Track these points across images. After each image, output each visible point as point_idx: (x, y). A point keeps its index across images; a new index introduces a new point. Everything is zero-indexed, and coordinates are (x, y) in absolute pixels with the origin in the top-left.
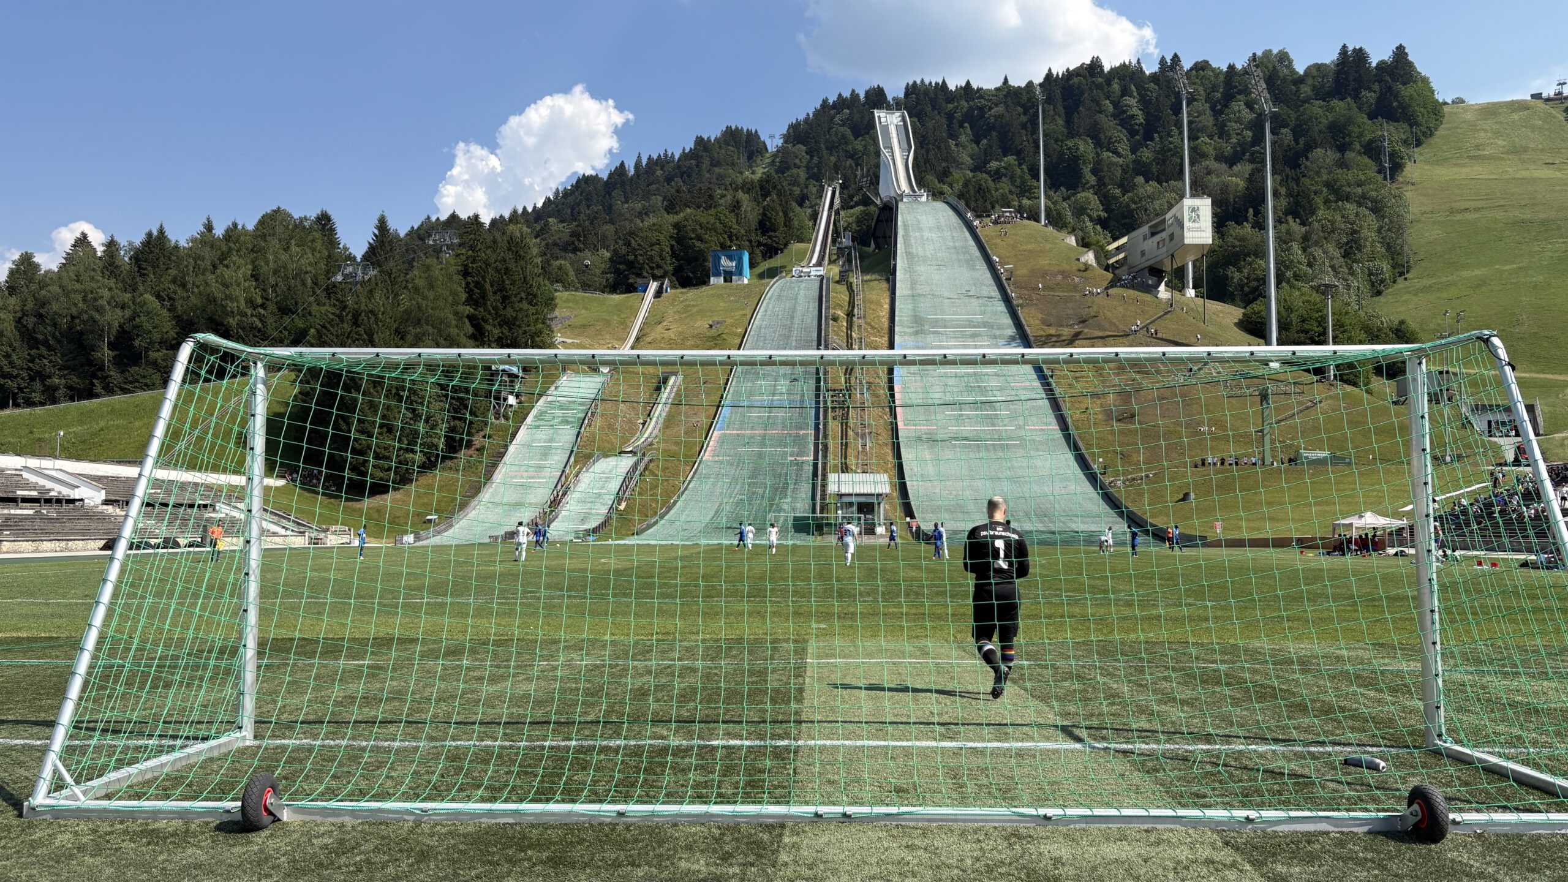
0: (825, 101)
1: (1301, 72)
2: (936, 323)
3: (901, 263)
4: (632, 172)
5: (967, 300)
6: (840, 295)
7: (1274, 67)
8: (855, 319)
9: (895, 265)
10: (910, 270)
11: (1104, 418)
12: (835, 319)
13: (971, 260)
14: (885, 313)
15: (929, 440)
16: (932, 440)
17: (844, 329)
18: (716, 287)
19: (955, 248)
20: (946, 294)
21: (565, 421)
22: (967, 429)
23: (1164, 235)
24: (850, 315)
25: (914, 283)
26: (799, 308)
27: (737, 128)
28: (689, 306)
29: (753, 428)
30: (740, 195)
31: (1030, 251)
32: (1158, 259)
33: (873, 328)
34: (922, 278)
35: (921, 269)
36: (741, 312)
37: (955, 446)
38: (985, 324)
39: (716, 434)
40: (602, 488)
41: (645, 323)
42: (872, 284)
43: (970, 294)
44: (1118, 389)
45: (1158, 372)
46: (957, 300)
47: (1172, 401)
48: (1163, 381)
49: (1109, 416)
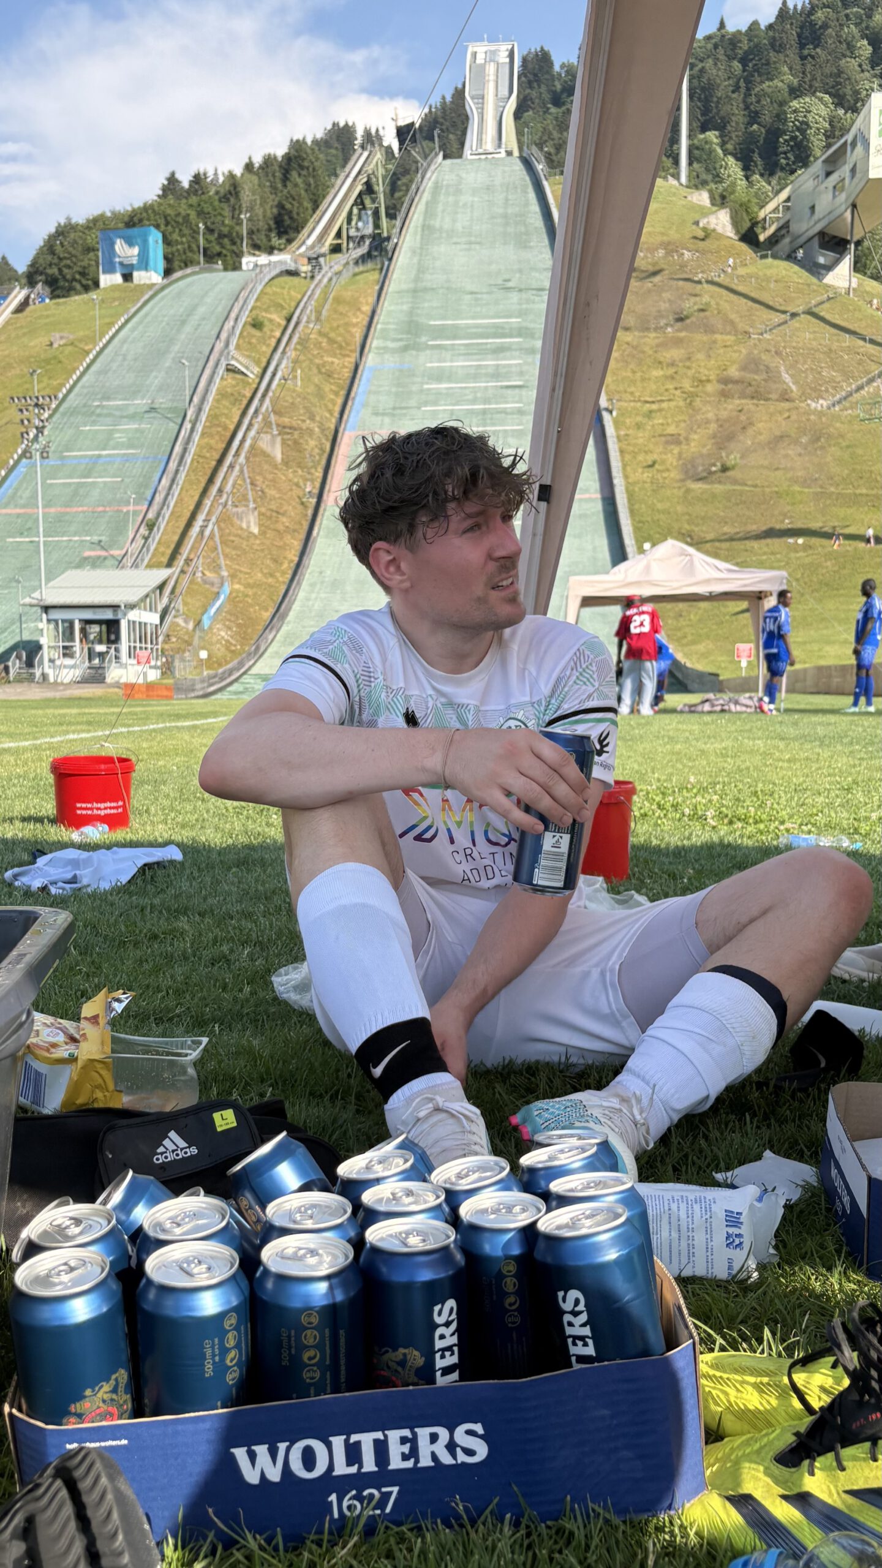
2: (440, 332)
5: (501, 294)
6: (285, 291)
10: (421, 251)
12: (258, 325)
14: (362, 319)
18: (114, 288)
20: (470, 287)
23: (843, 171)
25: (421, 270)
33: (331, 341)
35: (440, 248)
38: (519, 332)
43: (510, 284)
44: (713, 426)
45: (785, 397)
46: (485, 296)
47: (796, 442)
48: (789, 410)
49: (686, 472)
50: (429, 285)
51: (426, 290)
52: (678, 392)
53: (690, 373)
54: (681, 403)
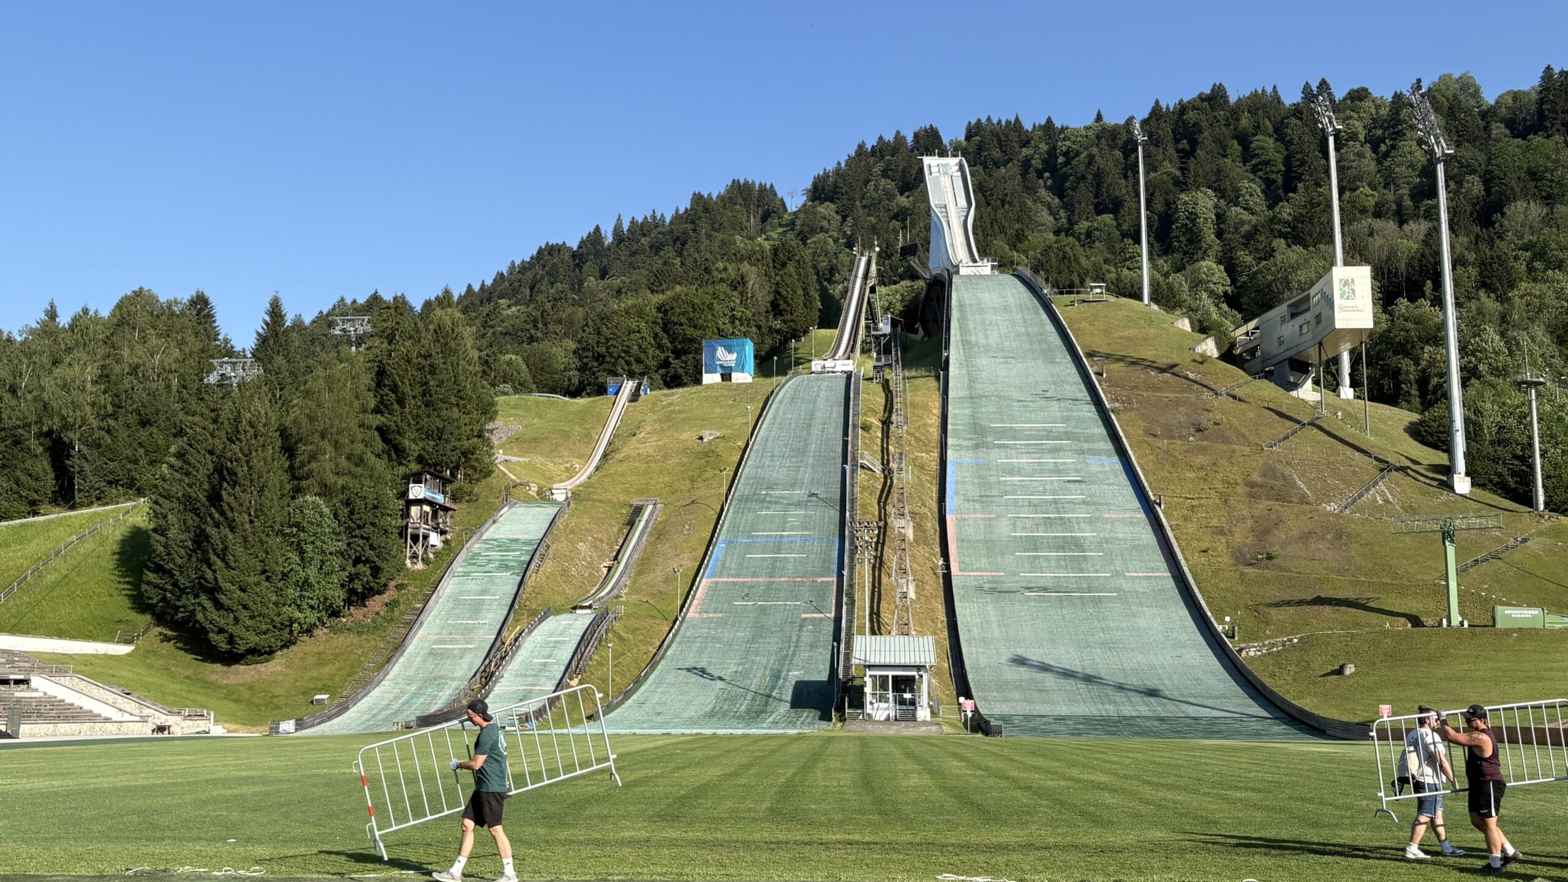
0: (861, 147)
1: (1492, 102)
2: (1002, 433)
3: (955, 354)
4: (609, 239)
5: (1043, 403)
6: (872, 397)
7: (1455, 96)
8: (892, 428)
9: (947, 358)
10: (968, 363)
11: (1231, 561)
12: (866, 428)
13: (1050, 350)
14: (934, 421)
15: (993, 590)
16: (996, 591)
17: (879, 441)
18: (711, 387)
19: (1028, 334)
20: (1016, 395)
21: (504, 566)
22: (1046, 576)
23: (1308, 316)
24: (886, 423)
25: (972, 381)
26: (819, 415)
27: (746, 182)
28: (673, 412)
29: (754, 575)
30: (745, 267)
31: (1128, 338)
32: (1301, 348)
33: (918, 440)
34: (984, 374)
35: (983, 361)
36: (741, 420)
37: (1028, 599)
38: (1068, 435)
39: (704, 584)
40: (549, 657)
41: (615, 436)
42: (917, 382)
43: (1048, 394)
44: (1250, 522)
45: (1303, 500)
46: (1031, 404)
47: (1323, 538)
48: (1311, 512)
49: (1237, 559)
50: (981, 392)
51: (980, 397)
52: (1212, 492)
53: (1220, 476)
54: (1217, 501)
